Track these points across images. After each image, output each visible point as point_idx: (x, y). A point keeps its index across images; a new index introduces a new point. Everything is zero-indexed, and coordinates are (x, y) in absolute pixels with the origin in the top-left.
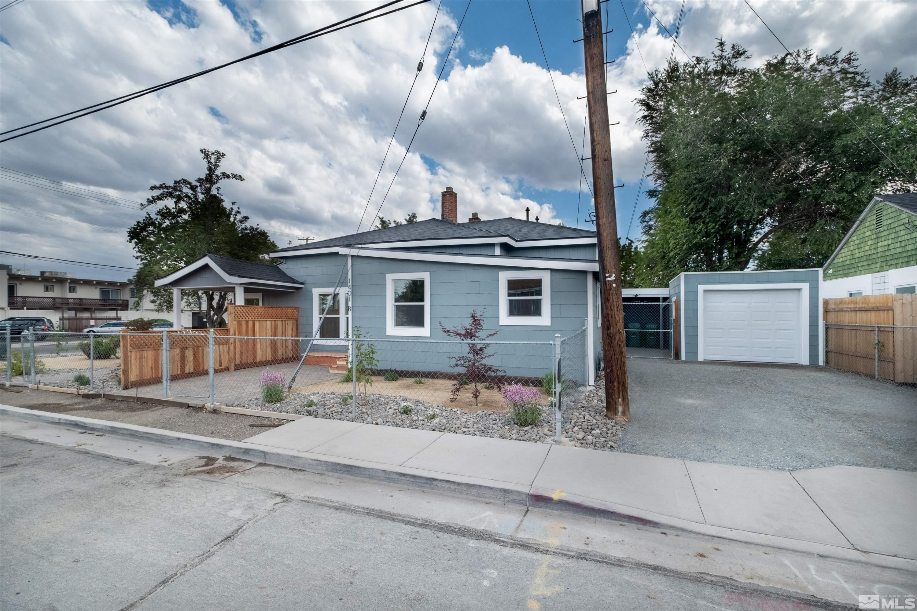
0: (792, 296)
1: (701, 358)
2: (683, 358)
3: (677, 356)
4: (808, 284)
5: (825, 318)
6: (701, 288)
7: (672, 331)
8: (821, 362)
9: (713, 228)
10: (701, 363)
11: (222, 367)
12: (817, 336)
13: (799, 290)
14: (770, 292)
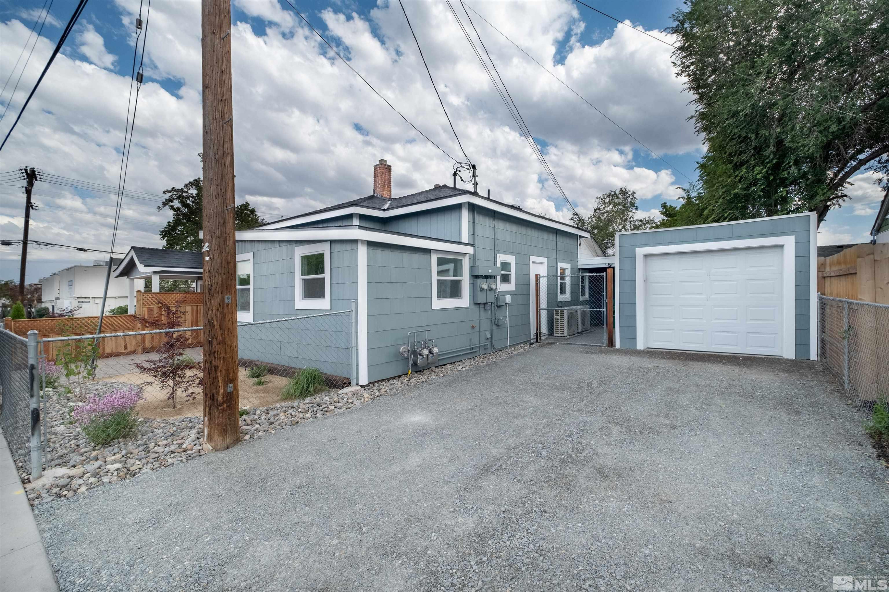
0: (769, 257)
1: (640, 346)
2: (618, 345)
3: (611, 342)
4: (793, 237)
5: (820, 289)
6: (640, 251)
7: (605, 309)
8: (814, 356)
9: (761, 172)
10: (639, 353)
11: (128, 350)
12: (808, 316)
13: (782, 246)
14: (739, 252)
